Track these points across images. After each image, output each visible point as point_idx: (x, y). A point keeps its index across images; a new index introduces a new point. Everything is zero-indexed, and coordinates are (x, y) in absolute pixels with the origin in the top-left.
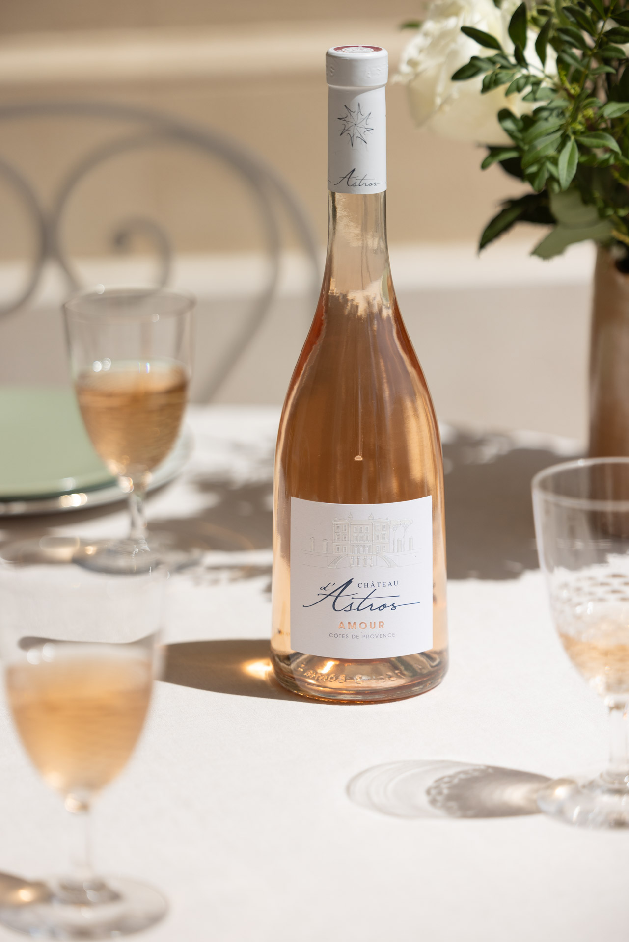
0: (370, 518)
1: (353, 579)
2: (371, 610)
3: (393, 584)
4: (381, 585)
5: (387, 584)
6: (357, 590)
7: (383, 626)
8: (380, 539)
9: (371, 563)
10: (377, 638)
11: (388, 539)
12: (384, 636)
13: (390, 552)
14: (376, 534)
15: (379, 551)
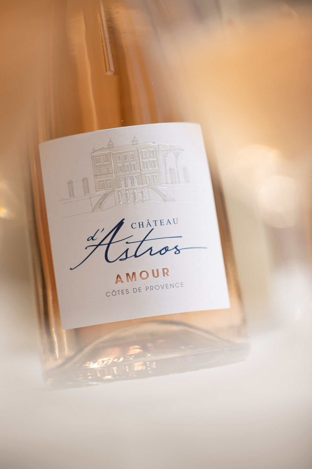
0: (134, 143)
1: (124, 219)
2: (151, 254)
3: (172, 221)
4: (158, 223)
5: (165, 222)
6: (131, 232)
7: (168, 273)
8: (149, 168)
9: (143, 198)
10: (163, 289)
11: (159, 167)
12: (171, 286)
13: (163, 183)
14: (143, 161)
15: (150, 181)
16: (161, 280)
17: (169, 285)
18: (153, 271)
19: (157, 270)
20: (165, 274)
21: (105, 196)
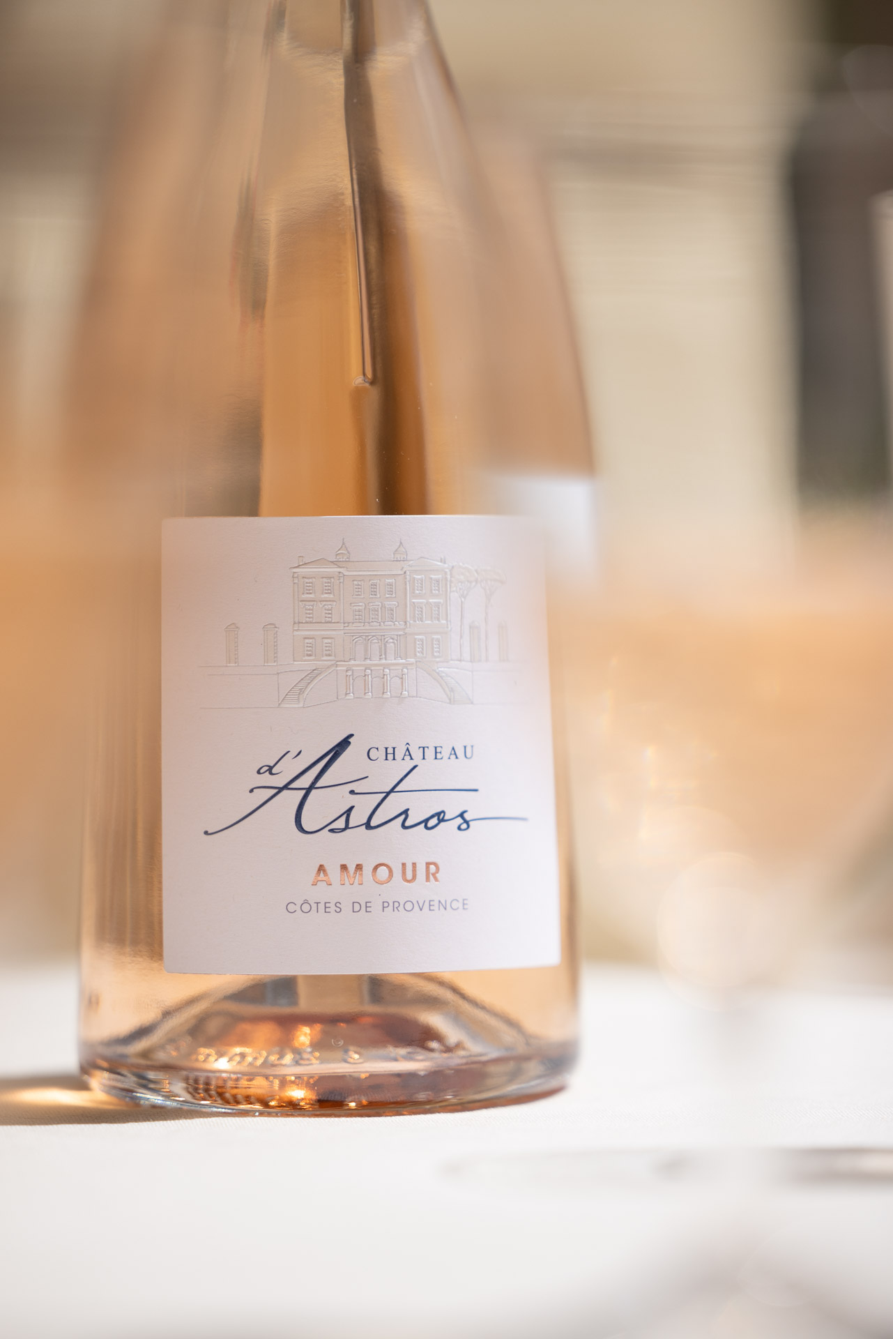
0: (398, 556)
1: (352, 735)
2: (403, 826)
3: (460, 753)
4: (430, 753)
5: (446, 752)
6: (364, 767)
7: (437, 875)
8: (424, 619)
9: (402, 689)
10: (421, 910)
11: (447, 620)
12: (441, 907)
13: (452, 660)
14: (414, 603)
15: (422, 653)
16: (421, 890)
17: (436, 903)
18: (404, 865)
19: (414, 865)
20: (431, 876)
21: (314, 674)
